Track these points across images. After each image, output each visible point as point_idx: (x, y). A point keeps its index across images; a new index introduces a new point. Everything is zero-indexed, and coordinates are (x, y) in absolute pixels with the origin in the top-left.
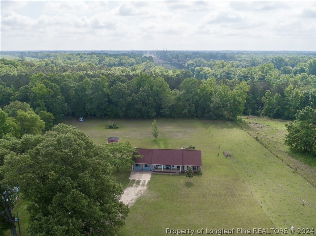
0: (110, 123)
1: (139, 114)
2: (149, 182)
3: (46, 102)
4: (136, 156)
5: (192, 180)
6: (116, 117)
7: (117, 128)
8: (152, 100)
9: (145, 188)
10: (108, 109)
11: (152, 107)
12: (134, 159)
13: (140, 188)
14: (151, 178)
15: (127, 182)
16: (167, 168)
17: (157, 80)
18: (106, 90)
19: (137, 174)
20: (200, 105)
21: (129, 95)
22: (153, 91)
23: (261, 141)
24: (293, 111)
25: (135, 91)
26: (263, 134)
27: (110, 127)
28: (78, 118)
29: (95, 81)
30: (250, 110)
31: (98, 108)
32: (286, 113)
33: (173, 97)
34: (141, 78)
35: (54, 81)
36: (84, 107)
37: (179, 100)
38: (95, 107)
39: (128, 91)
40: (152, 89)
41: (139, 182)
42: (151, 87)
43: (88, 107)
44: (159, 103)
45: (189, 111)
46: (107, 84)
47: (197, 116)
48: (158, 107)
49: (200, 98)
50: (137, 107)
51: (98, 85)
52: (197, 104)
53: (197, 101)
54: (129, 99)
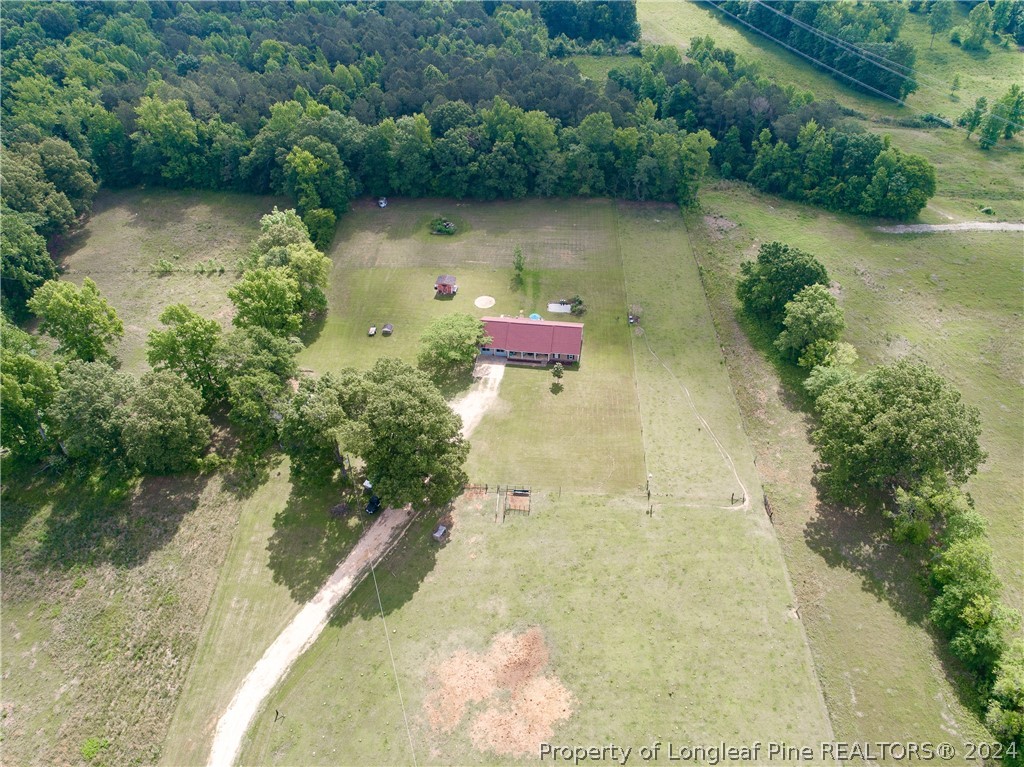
1: (493, 194)
2: (501, 383)
3: (316, 185)
4: (483, 341)
5: (561, 380)
6: (449, 197)
7: (449, 234)
8: (519, 167)
9: (495, 393)
10: (434, 183)
11: (519, 180)
12: (479, 344)
13: (487, 393)
14: (506, 375)
16: (530, 353)
18: (429, 144)
19: (485, 365)
20: (615, 171)
21: (473, 159)
22: (520, 147)
23: (706, 276)
24: (807, 179)
25: (483, 146)
26: (719, 255)
27: (440, 232)
28: (377, 199)
29: (405, 127)
30: (726, 165)
31: (413, 183)
32: (791, 186)
33: (560, 159)
34: (497, 112)
35: (323, 134)
36: (387, 179)
37: (572, 165)
38: (407, 181)
39: (470, 151)
40: (518, 141)
41: (486, 382)
42: (519, 136)
43: (396, 183)
44: (533, 169)
45: (592, 187)
46: (428, 129)
47: (609, 192)
48: (531, 182)
49: (617, 158)
50: (490, 182)
51: (413, 140)
52: (609, 170)
53: (611, 163)
54: (474, 167)
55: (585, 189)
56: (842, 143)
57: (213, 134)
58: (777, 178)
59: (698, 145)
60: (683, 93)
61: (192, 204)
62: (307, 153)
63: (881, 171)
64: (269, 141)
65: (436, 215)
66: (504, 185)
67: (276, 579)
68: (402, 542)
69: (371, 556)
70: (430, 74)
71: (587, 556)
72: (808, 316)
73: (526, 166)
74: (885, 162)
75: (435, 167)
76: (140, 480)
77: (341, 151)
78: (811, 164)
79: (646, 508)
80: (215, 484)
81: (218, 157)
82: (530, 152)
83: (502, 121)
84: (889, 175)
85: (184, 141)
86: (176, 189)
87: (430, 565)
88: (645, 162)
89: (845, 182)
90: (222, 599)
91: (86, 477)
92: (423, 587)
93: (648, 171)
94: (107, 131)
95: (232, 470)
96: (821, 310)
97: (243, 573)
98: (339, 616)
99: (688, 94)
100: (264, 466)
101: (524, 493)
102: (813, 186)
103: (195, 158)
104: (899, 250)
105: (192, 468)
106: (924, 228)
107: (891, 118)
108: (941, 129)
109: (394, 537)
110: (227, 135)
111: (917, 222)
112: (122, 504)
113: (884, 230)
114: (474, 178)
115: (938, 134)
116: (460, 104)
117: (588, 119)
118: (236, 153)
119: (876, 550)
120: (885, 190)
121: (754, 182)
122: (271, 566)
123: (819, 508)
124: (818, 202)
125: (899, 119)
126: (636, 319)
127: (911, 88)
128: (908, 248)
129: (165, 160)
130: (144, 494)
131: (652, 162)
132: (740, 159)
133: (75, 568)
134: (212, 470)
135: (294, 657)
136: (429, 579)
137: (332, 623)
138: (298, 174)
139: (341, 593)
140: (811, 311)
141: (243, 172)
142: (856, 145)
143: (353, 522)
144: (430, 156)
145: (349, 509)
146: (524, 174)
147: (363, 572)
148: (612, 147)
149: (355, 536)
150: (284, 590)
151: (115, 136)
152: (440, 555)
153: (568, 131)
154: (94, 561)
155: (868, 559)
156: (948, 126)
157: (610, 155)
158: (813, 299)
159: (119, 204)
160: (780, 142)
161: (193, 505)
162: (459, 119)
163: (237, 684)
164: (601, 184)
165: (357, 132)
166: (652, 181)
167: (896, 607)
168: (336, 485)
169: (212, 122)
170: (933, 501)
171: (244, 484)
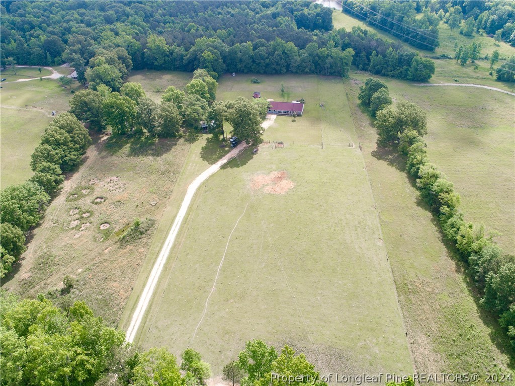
0: (254, 78)
1: (274, 71)
2: (275, 120)
3: (212, 65)
4: (269, 106)
5: (295, 119)
6: (258, 73)
7: (258, 83)
8: (284, 61)
9: (273, 122)
10: (253, 67)
11: (284, 66)
12: (268, 107)
13: (270, 122)
14: (277, 118)
15: (264, 118)
16: (285, 112)
17: (288, 45)
18: (251, 53)
19: (270, 115)
20: (319, 64)
21: (268, 58)
22: (284, 54)
23: (348, 95)
24: (389, 69)
25: (271, 54)
26: (354, 90)
27: (255, 82)
28: (231, 73)
29: (244, 46)
30: (361, 66)
31: (245, 66)
32: (383, 71)
33: (299, 59)
34: (276, 42)
35: (215, 47)
36: (236, 65)
37: (303, 61)
38: (243, 66)
39: (266, 55)
40: (284, 52)
41: (270, 119)
42: (284, 51)
43: (239, 66)
44: (289, 63)
45: (310, 70)
46: (252, 48)
47: (316, 73)
48: (288, 66)
49: (320, 59)
50: (273, 66)
51: (246, 51)
52: (316, 64)
53: (317, 61)
54: (267, 61)
55: (307, 70)
56: (402, 55)
57: (173, 50)
58: (378, 68)
59: (348, 54)
60: (346, 42)
61: (165, 74)
62: (209, 52)
63: (414, 64)
64: (195, 51)
65: (253, 78)
66: (278, 68)
67: (203, 160)
68: (242, 153)
69: (233, 156)
70: (252, 34)
71: (301, 157)
72: (379, 97)
73: (286, 62)
74: (417, 61)
75: (254, 61)
76: (157, 139)
77: (221, 54)
78: (391, 63)
79: (321, 147)
80: (182, 140)
81: (175, 59)
82: (288, 56)
83: (278, 45)
84: (418, 65)
85: (164, 51)
86: (158, 70)
87: (252, 158)
88: (329, 60)
89: (403, 68)
90: (187, 164)
91: (141, 138)
92: (249, 162)
93: (330, 64)
94: (136, 48)
95: (187, 137)
96: (383, 95)
97: (193, 159)
98: (223, 167)
99: (348, 43)
100: (197, 136)
101: (282, 143)
102: (391, 71)
103: (167, 58)
104: (420, 90)
105: (175, 136)
106: (431, 85)
107: (428, 56)
108: (447, 59)
109: (240, 152)
110: (179, 50)
111: (428, 82)
112: (153, 144)
113: (416, 85)
114: (267, 65)
115: (445, 61)
116: (263, 41)
117: (309, 44)
118: (182, 56)
119: (394, 157)
120: (416, 70)
121: (370, 71)
122: (201, 157)
123: (377, 148)
124: (393, 77)
125: (431, 56)
126: (323, 105)
127: (437, 45)
128: (424, 90)
129: (156, 59)
130: (159, 142)
131: (332, 60)
132: (366, 64)
133: (140, 156)
134: (181, 136)
135: (210, 175)
136: (251, 161)
137: (221, 169)
138: (206, 60)
139: (224, 163)
140: (380, 95)
141: (185, 62)
142: (406, 56)
143: (227, 149)
144: (252, 57)
145: (226, 146)
146: (285, 64)
147: (231, 159)
148: (317, 55)
149: (228, 152)
150: (206, 163)
151: (139, 50)
152: (254, 156)
153: (301, 51)
154: (146, 155)
155: (391, 159)
156: (450, 58)
157: (317, 58)
158: (381, 92)
159: (138, 74)
160: (379, 55)
161: (176, 145)
162: (263, 45)
163: (193, 179)
164: (313, 68)
165: (227, 48)
166: (331, 67)
167: (397, 168)
168: (221, 141)
169: (173, 46)
170: (408, 134)
171: (192, 140)
